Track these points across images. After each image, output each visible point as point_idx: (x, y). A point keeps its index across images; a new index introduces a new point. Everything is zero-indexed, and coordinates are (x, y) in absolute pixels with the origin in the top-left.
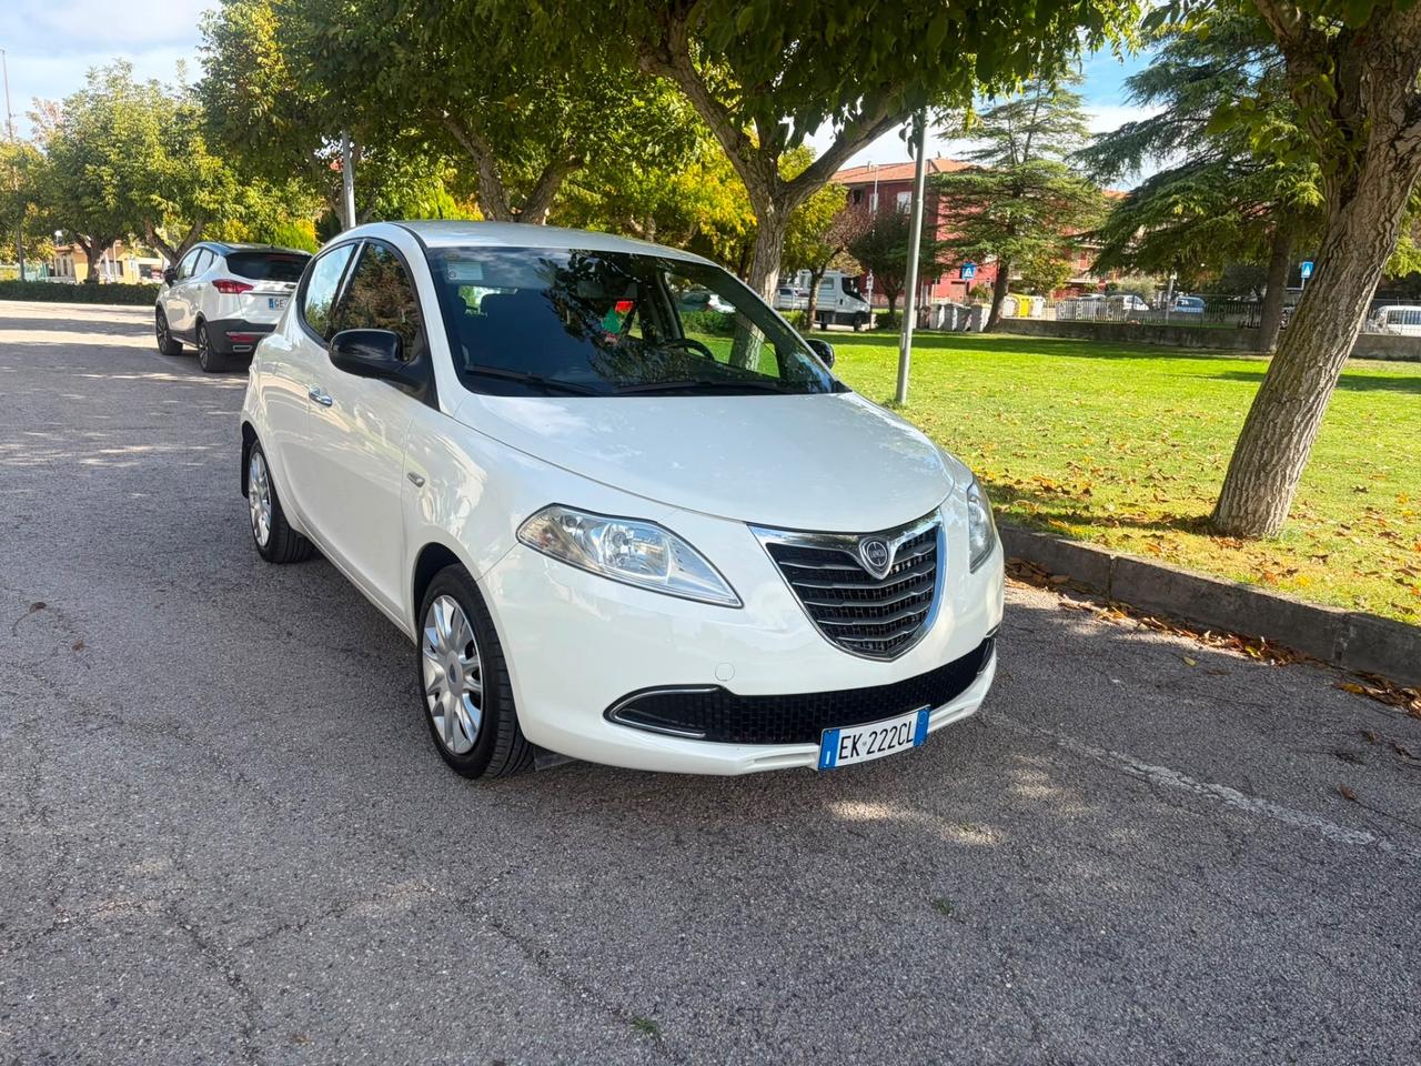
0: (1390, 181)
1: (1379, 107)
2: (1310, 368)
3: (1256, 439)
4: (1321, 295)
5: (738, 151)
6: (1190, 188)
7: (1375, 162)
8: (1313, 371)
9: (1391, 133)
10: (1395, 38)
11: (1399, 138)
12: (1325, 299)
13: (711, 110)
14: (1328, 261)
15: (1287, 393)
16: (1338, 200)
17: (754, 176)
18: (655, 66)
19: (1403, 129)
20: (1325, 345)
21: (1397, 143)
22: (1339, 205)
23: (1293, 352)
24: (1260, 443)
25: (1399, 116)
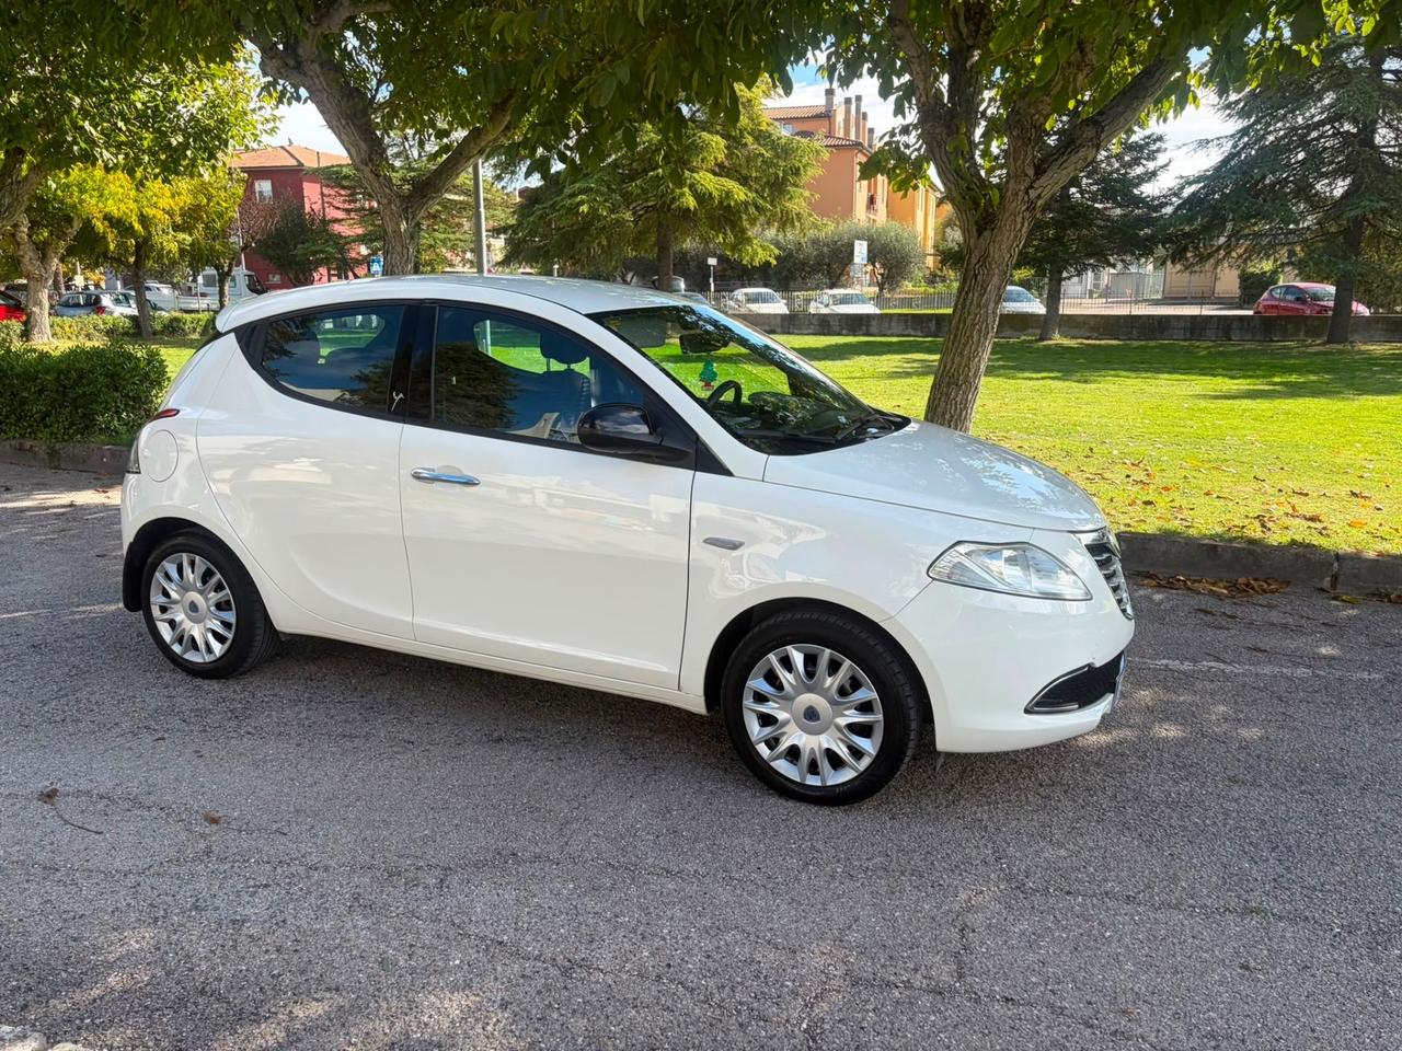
0: (1023, 218)
1: (1018, 164)
2: (974, 357)
3: (944, 414)
4: (975, 302)
5: (370, 165)
6: (592, 189)
7: (1014, 204)
8: (976, 360)
9: (1027, 184)
10: (1034, 115)
11: (1031, 187)
12: (979, 305)
13: (344, 122)
14: (976, 276)
15: (961, 378)
16: (974, 230)
17: (387, 190)
18: (282, 71)
19: (1034, 181)
20: (982, 339)
21: (1030, 191)
22: (975, 234)
23: (961, 346)
24: (947, 417)
25: (1031, 172)
